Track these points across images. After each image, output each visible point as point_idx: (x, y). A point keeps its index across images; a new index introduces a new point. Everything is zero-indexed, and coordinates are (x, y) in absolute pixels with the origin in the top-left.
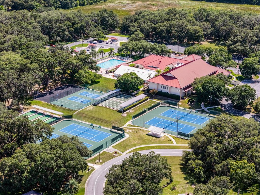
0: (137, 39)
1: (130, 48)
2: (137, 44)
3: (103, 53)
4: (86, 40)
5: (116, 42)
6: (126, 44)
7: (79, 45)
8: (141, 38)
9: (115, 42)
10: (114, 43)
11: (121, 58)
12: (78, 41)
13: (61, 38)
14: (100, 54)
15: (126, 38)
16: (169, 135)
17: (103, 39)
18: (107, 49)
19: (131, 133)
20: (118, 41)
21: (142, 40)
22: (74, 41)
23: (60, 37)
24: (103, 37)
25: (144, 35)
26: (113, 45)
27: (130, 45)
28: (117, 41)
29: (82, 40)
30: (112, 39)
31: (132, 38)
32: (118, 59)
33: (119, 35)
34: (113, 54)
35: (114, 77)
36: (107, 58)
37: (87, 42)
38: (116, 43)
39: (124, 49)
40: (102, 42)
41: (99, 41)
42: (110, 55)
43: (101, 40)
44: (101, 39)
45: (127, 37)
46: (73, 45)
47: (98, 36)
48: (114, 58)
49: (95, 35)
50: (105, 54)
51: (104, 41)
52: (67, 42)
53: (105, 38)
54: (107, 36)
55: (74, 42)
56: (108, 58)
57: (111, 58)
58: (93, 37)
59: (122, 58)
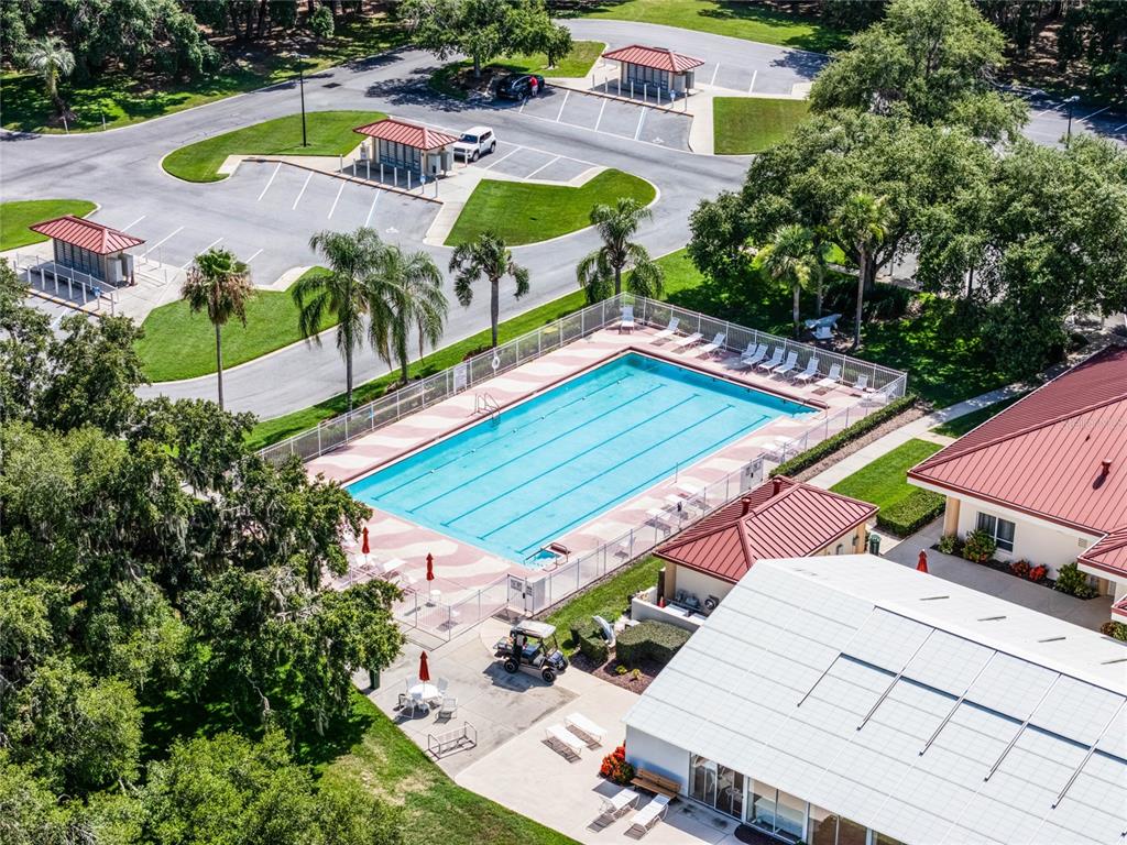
0: (920, 81)
1: (862, 223)
2: (942, 167)
3: (508, 285)
4: (366, 65)
5: (680, 96)
6: (808, 160)
7: (275, 126)
8: (970, 67)
9: (666, 98)
10: (658, 116)
11: (733, 350)
12: (282, 75)
13: (84, 46)
14: (462, 288)
15: (780, 52)
17: (536, 63)
18: (569, 192)
20: (697, 85)
21: (981, 91)
22: (238, 73)
23: (73, 39)
24: (537, 42)
25: (998, 38)
26: (645, 136)
27: (858, 181)
28: (688, 85)
29: (324, 66)
30: (631, 67)
31: (857, 69)
32: (690, 356)
33: (705, 13)
34: (637, 285)
35: (626, 796)
36: (551, 343)
37: (373, 92)
38: (678, 106)
39: (784, 232)
40: (528, 94)
41: (496, 87)
42: (594, 293)
43: (515, 72)
44: (519, 59)
45: (791, 42)
46: (211, 123)
47: (490, 33)
48: (643, 340)
49: (459, 14)
50: (523, 287)
51: (548, 80)
52: (164, 86)
53: (559, 48)
54: (579, 29)
55: (235, 89)
56: (571, 336)
57: (605, 343)
58: (433, 44)
59: (754, 353)
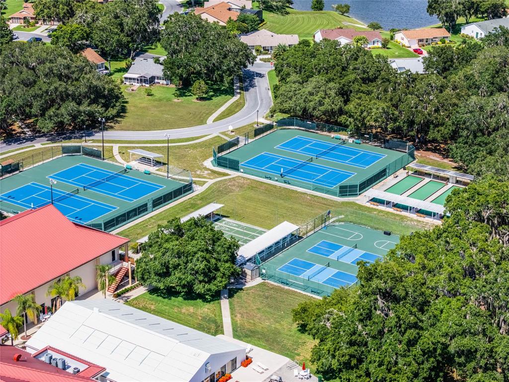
16: (119, 162)
19: (199, 169)
